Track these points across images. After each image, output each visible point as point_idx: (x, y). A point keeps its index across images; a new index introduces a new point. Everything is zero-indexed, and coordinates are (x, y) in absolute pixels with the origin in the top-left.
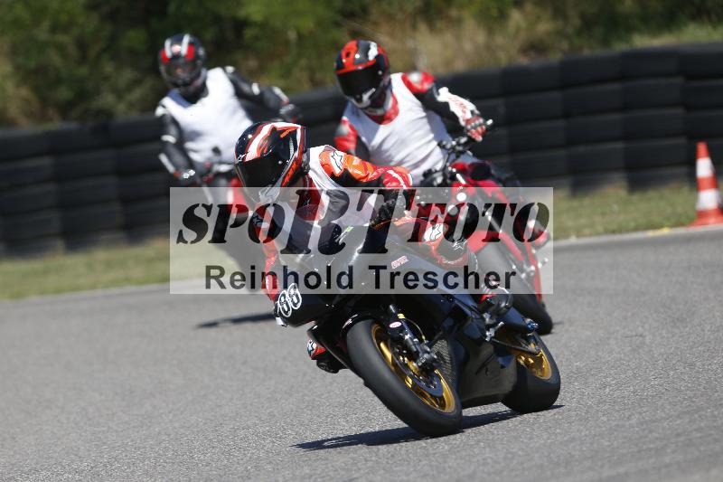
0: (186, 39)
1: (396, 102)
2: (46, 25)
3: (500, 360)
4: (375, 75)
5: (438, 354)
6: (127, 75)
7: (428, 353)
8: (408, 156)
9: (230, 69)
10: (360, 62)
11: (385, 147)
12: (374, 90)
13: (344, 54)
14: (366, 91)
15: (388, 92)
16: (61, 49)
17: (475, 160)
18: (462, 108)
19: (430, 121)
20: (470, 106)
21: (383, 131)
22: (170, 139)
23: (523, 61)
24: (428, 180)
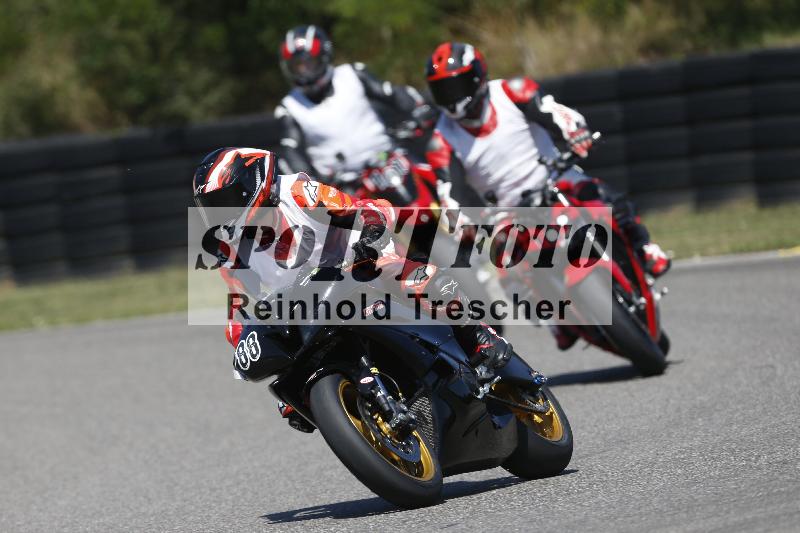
0: (311, 32)
1: (494, 113)
2: (114, 20)
3: (496, 419)
4: (471, 83)
5: (419, 413)
6: (204, 76)
7: (404, 412)
8: (508, 173)
9: (360, 66)
10: (453, 67)
11: (483, 163)
12: (469, 99)
13: (435, 57)
14: (460, 100)
15: (486, 102)
16: (131, 47)
17: (584, 178)
18: (568, 119)
19: (534, 135)
20: (576, 117)
21: (480, 146)
22: (290, 142)
23: (641, 62)
24: (526, 200)
